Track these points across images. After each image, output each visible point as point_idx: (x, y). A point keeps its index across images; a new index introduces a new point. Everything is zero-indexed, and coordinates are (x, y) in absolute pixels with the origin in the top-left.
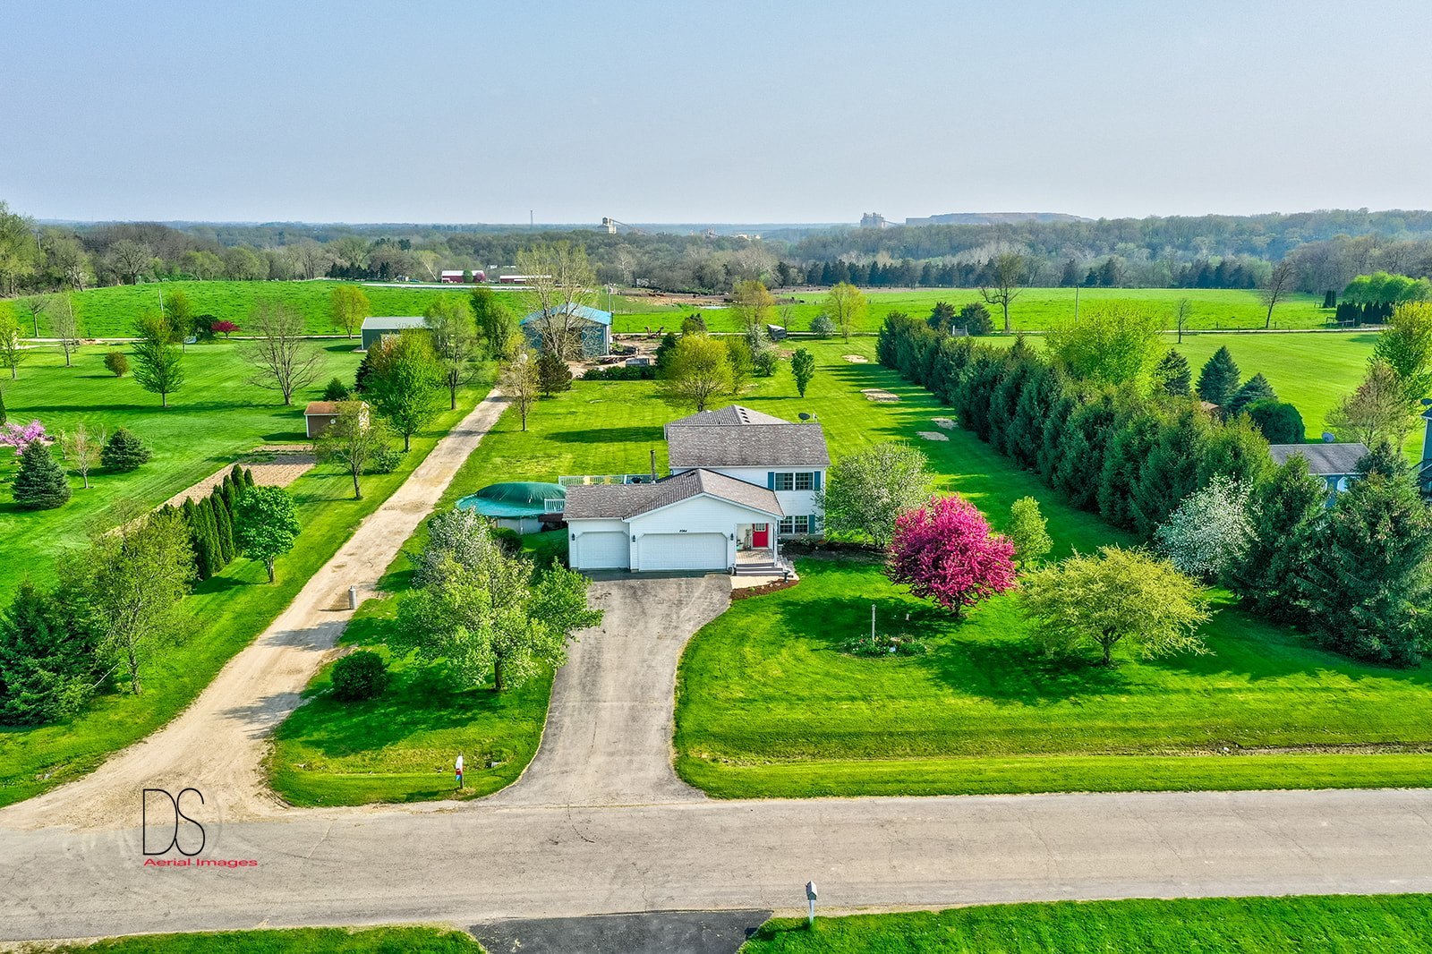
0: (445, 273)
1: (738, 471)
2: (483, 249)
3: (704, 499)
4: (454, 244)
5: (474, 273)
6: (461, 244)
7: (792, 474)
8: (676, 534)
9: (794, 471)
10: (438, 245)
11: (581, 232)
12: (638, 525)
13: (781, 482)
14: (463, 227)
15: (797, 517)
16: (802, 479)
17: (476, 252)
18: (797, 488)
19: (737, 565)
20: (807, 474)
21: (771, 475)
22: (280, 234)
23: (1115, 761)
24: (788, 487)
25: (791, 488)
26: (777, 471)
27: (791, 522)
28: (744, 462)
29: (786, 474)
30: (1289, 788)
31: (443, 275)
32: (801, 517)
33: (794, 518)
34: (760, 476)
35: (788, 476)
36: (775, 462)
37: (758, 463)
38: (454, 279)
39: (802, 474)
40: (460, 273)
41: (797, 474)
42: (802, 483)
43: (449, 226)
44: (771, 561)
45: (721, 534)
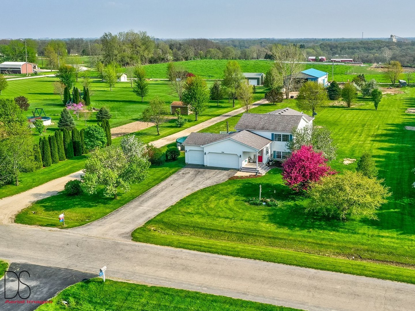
0: (310, 58)
1: (263, 132)
2: (334, 48)
3: (229, 140)
4: (322, 46)
5: (320, 58)
6: (325, 46)
7: (281, 135)
8: (220, 153)
9: (282, 134)
10: (316, 47)
11: (377, 41)
12: (208, 149)
13: (276, 138)
14: (334, 39)
15: (283, 152)
16: (285, 137)
17: (331, 49)
18: (283, 141)
19: (243, 168)
20: (287, 135)
21: (273, 134)
22: (261, 42)
23: (301, 255)
24: (279, 140)
25: (281, 141)
26: (275, 133)
27: (280, 154)
28: (263, 129)
29: (279, 135)
30: (345, 273)
31: (309, 58)
32: (279, 152)
33: (282, 153)
34: (268, 135)
35: (280, 135)
36: (274, 129)
37: (268, 129)
38: (313, 60)
39: (285, 135)
40: (314, 58)
41: (283, 135)
42: (285, 139)
43: (328, 39)
44: (255, 167)
45: (237, 155)
